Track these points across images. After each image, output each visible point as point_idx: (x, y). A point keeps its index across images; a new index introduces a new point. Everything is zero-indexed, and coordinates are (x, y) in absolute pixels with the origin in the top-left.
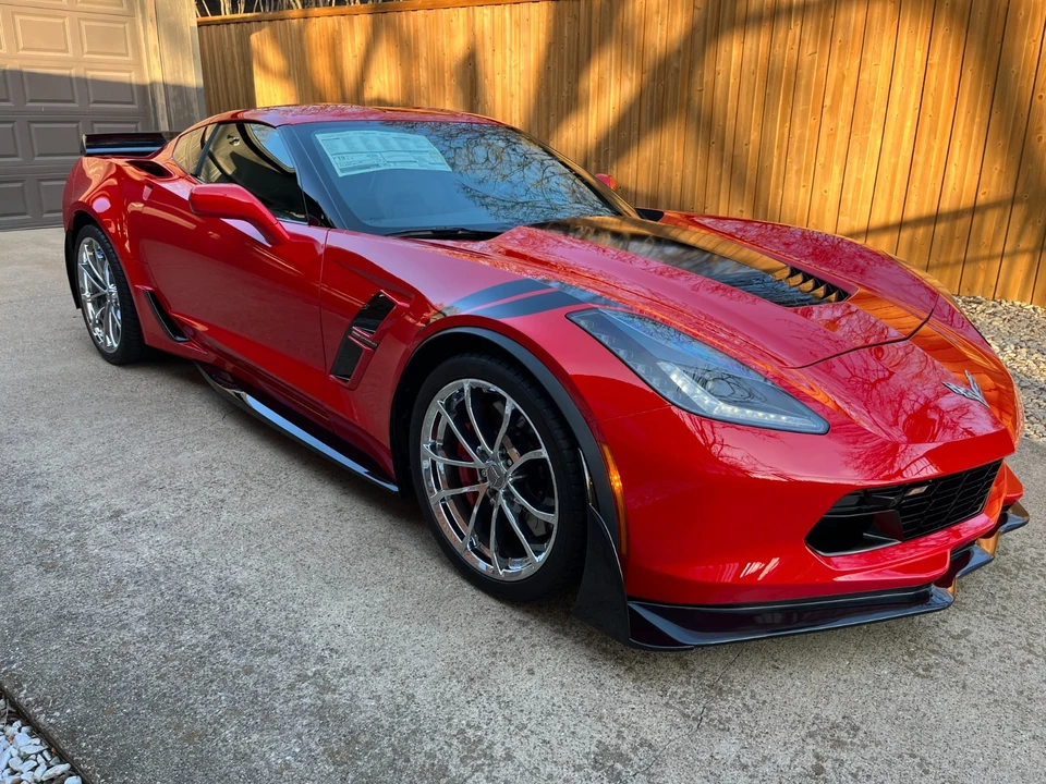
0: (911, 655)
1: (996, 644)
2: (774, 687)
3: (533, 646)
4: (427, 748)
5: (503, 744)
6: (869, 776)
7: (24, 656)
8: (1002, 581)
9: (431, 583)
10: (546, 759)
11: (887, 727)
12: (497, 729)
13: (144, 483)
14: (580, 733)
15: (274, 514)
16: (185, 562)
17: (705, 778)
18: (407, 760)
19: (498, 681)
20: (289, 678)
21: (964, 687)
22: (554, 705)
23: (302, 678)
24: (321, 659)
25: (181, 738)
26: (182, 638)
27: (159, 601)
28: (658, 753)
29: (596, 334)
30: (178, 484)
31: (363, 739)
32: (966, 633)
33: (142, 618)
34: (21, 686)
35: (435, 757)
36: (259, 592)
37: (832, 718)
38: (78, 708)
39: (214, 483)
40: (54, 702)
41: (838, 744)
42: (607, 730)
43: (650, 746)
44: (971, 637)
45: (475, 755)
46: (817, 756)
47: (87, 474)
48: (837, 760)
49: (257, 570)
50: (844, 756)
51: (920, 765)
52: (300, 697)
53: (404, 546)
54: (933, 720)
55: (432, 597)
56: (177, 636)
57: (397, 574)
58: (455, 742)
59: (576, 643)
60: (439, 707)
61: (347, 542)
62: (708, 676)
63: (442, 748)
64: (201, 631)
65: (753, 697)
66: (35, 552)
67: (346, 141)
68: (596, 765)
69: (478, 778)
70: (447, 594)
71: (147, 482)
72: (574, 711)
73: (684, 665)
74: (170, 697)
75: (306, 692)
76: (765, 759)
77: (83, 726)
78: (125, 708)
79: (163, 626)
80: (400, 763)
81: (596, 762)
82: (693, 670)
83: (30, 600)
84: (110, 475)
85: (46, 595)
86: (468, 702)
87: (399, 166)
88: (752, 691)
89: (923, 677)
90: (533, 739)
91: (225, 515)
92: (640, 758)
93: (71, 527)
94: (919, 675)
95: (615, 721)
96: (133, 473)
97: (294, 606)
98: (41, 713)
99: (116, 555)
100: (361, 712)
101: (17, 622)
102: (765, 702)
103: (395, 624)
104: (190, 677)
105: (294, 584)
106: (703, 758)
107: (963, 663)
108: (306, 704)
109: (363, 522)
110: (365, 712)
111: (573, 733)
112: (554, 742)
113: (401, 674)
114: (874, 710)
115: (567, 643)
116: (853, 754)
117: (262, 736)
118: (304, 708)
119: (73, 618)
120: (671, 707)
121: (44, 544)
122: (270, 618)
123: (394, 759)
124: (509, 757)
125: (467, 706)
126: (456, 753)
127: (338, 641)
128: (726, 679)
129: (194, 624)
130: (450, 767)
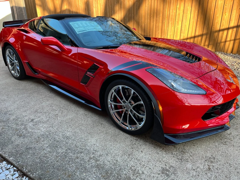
0: (221, 140)
1: (237, 135)
2: (195, 150)
3: (141, 145)
4: (124, 173)
5: (141, 170)
6: (220, 169)
7: (22, 160)
8: (235, 120)
9: (113, 132)
10: (151, 173)
11: (221, 157)
12: (138, 167)
13: (36, 111)
14: (157, 165)
15: (70, 117)
16: (53, 131)
17: (187, 173)
18: (121, 176)
19: (135, 155)
20: (87, 159)
21: (234, 146)
22: (149, 159)
23: (90, 158)
24: (93, 153)
25: (67, 177)
26: (59, 151)
27: (50, 142)
28: (175, 168)
29: (153, 74)
30: (45, 111)
31: (109, 172)
32: (231, 133)
33: (47, 147)
34: (23, 168)
35: (127, 175)
36: (73, 138)
37: (209, 156)
38: (39, 172)
39: (53, 110)
40: (33, 171)
41: (212, 162)
42: (163, 164)
43: (173, 167)
44: (232, 134)
45: (135, 173)
46: (208, 166)
47: (21, 110)
48: (212, 166)
49: (71, 132)
50: (214, 165)
51: (229, 165)
52: (92, 163)
53: (104, 123)
54: (229, 154)
55: (114, 135)
56: (58, 151)
57: (104, 130)
58: (130, 171)
59: (150, 144)
60: (124, 162)
61: (90, 123)
62: (180, 149)
63: (128, 173)
64: (63, 149)
65: (191, 153)
66: (15, 132)
67: (77, 24)
68: (163, 173)
69: (138, 179)
70: (117, 134)
71: (37, 111)
72: (154, 160)
73: (175, 147)
74: (61, 166)
75: (92, 162)
76: (198, 167)
77: (42, 176)
78: (51, 170)
79: (53, 148)
80: (119, 177)
81: (162, 172)
82: (177, 148)
83: (18, 145)
84: (27, 110)
85: (22, 143)
86: (130, 160)
87: (91, 30)
88: (191, 152)
89: (225, 144)
90: (147, 168)
91: (59, 118)
92: (171, 170)
93: (22, 124)
94: (224, 144)
95: (164, 162)
96: (33, 109)
97: (83, 140)
98: (30, 174)
99: (36, 131)
100: (107, 166)
101: (17, 151)
102: (194, 154)
103: (107, 143)
104: (64, 160)
105: (81, 135)
106: (185, 169)
107: (232, 140)
108: (93, 165)
109: (92, 117)
110: (108, 165)
111: (155, 166)
112: (152, 168)
113: (113, 155)
114: (217, 153)
115: (148, 144)
116: (215, 164)
117: (86, 174)
118: (93, 166)
119: (30, 148)
120: (175, 157)
121: (17, 130)
122: (78, 144)
123: (118, 176)
124: (143, 173)
125: (130, 162)
126: (131, 173)
127: (96, 148)
128: (184, 149)
129: (60, 147)
130: (131, 177)
